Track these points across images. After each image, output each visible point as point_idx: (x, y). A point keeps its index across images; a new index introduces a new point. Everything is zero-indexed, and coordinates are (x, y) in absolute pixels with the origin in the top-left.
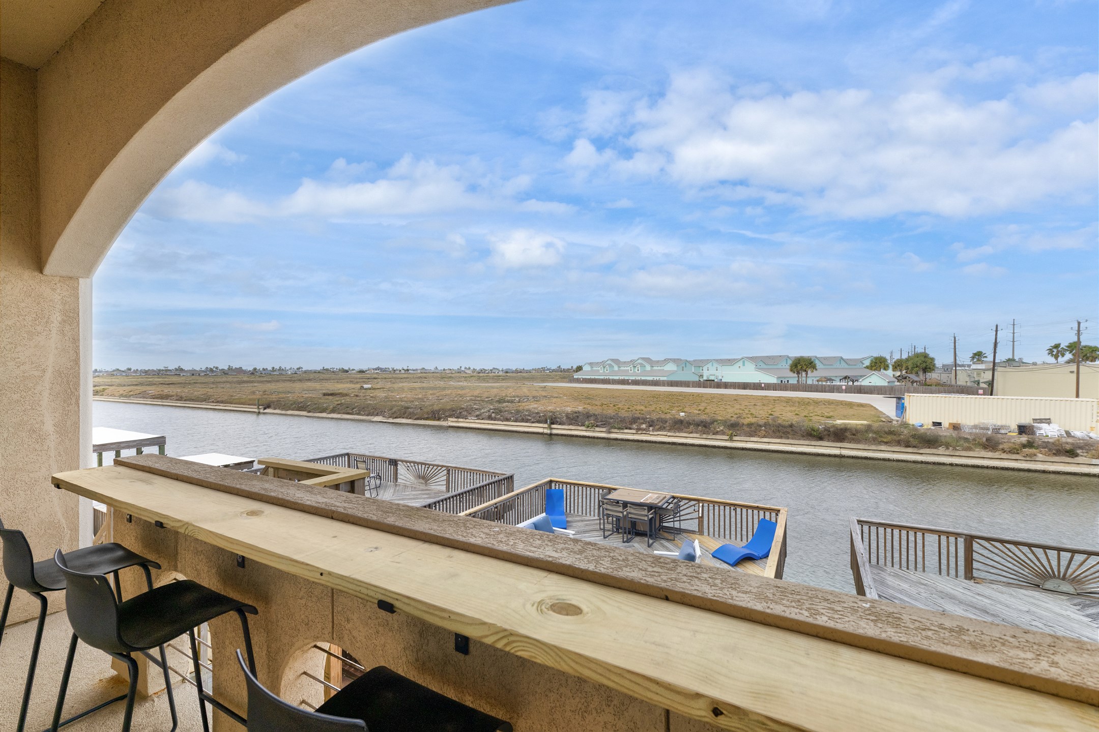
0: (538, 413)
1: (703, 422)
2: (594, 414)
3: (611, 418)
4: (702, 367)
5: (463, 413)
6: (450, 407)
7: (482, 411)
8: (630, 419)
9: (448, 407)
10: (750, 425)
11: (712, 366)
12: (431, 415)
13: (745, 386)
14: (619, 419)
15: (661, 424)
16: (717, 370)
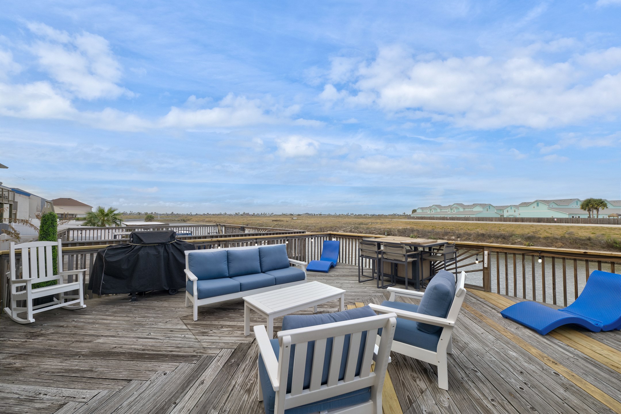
0: (380, 229)
1: (502, 235)
2: (417, 230)
3: (429, 232)
4: (503, 210)
5: (337, 229)
6: (330, 226)
7: (348, 228)
8: (443, 233)
9: (329, 226)
10: (546, 238)
11: (511, 209)
12: (319, 230)
13: (539, 220)
14: (435, 233)
15: (467, 236)
16: (515, 212)
